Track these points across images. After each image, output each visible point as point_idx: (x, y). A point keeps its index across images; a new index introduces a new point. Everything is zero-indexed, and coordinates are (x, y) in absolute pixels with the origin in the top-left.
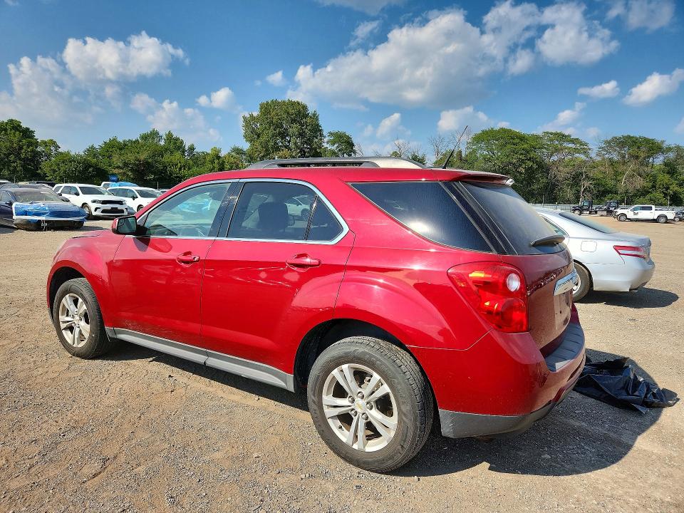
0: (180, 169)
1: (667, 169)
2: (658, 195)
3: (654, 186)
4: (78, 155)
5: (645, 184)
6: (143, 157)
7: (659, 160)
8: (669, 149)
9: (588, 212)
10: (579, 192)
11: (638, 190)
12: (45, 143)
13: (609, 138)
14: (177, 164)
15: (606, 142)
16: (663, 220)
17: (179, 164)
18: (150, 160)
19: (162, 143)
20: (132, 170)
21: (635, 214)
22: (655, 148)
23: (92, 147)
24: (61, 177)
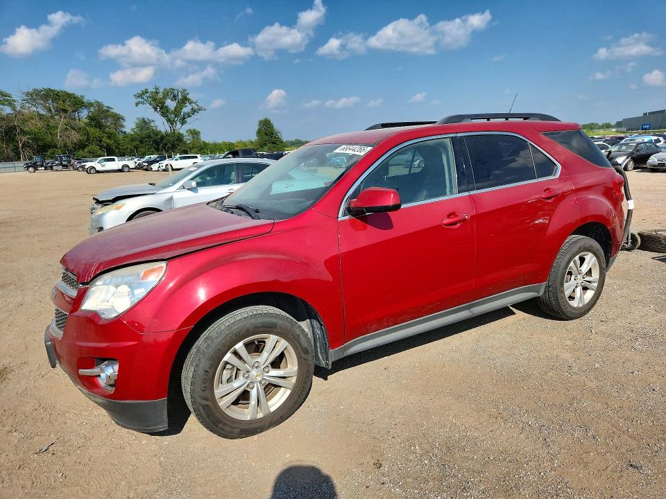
1: (93, 123)
2: (94, 147)
3: (88, 140)
5: (81, 138)
7: (84, 114)
8: (91, 105)
9: (43, 168)
10: (18, 148)
11: (75, 144)
13: (31, 90)
15: (27, 94)
16: (126, 169)
21: (103, 166)
22: (78, 103)
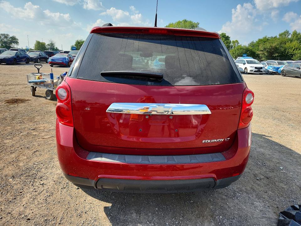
0: (294, 50)
4: (245, 46)
6: (274, 45)
12: (234, 42)
14: (293, 48)
17: (294, 48)
18: (278, 47)
19: (290, 37)
20: (267, 52)
23: (253, 42)
24: (236, 56)
